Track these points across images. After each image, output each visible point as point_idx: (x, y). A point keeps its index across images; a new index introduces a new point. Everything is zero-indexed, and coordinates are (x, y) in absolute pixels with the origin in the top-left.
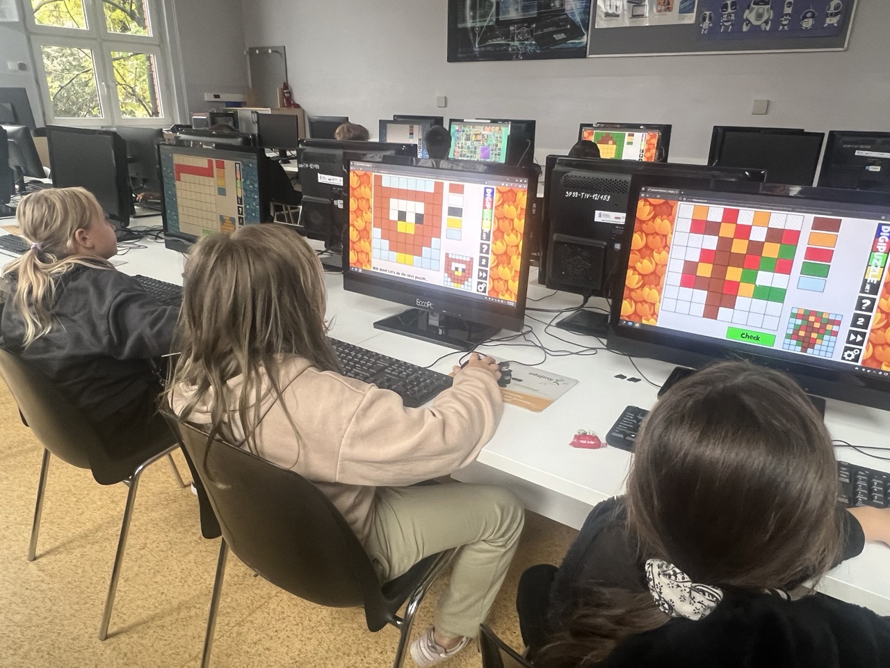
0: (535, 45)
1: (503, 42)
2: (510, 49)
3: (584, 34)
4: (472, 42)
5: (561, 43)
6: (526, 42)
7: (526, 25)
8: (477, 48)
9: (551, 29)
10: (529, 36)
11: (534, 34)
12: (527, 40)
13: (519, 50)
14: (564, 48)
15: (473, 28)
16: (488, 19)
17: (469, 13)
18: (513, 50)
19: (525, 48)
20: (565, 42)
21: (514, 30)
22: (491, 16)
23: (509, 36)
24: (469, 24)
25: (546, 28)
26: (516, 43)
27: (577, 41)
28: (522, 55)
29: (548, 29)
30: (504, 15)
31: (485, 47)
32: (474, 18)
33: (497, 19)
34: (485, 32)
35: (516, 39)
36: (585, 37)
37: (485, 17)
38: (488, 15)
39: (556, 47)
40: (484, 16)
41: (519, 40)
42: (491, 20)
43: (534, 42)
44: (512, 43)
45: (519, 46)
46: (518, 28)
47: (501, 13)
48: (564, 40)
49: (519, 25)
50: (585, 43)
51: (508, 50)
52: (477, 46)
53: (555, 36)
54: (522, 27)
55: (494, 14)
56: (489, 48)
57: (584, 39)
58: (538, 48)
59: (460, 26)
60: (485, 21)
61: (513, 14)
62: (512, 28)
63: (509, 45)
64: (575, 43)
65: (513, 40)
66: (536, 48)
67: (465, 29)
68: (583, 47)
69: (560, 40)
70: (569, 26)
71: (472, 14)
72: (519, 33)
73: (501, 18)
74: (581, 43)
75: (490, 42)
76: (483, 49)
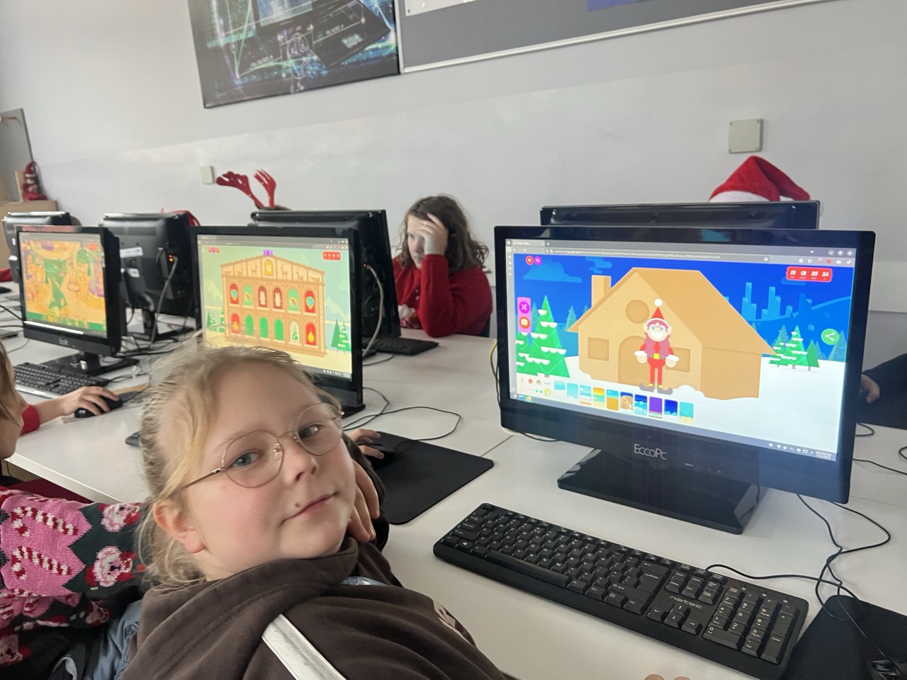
0: (318, 62)
1: (272, 64)
2: (284, 75)
3: (389, 31)
4: (230, 68)
5: (357, 53)
6: (304, 59)
7: (299, 28)
8: (238, 79)
9: (337, 29)
10: (308, 47)
11: (314, 43)
12: (305, 54)
13: (296, 75)
14: (363, 61)
15: (228, 46)
16: (246, 26)
17: (218, 22)
18: (289, 75)
19: (305, 70)
20: (362, 50)
21: (284, 41)
22: (249, 22)
23: (278, 52)
24: (221, 41)
25: (330, 29)
26: (290, 63)
27: (380, 45)
28: (303, 82)
29: (333, 30)
30: (266, 15)
31: (249, 75)
32: (226, 28)
33: (258, 25)
34: (245, 50)
35: (289, 55)
36: (392, 35)
37: (240, 25)
38: (244, 21)
39: (349, 60)
40: (239, 23)
41: (294, 57)
42: (249, 29)
43: (315, 58)
44: (284, 64)
45: (295, 68)
46: (289, 37)
47: (260, 13)
48: (361, 46)
49: (291, 30)
50: (393, 48)
51: (281, 77)
52: (238, 76)
53: (345, 41)
54: (294, 32)
55: (252, 16)
56: (254, 77)
57: (391, 40)
58: (324, 67)
59: (210, 45)
60: (241, 31)
61: (279, 13)
62: (280, 38)
63: (280, 67)
64: (377, 49)
65: (285, 59)
66: (321, 67)
67: (217, 49)
68: (391, 55)
69: (354, 47)
70: (363, 20)
71: (222, 22)
72: (292, 44)
73: (264, 21)
74: (387, 47)
75: (255, 67)
76: (246, 80)
